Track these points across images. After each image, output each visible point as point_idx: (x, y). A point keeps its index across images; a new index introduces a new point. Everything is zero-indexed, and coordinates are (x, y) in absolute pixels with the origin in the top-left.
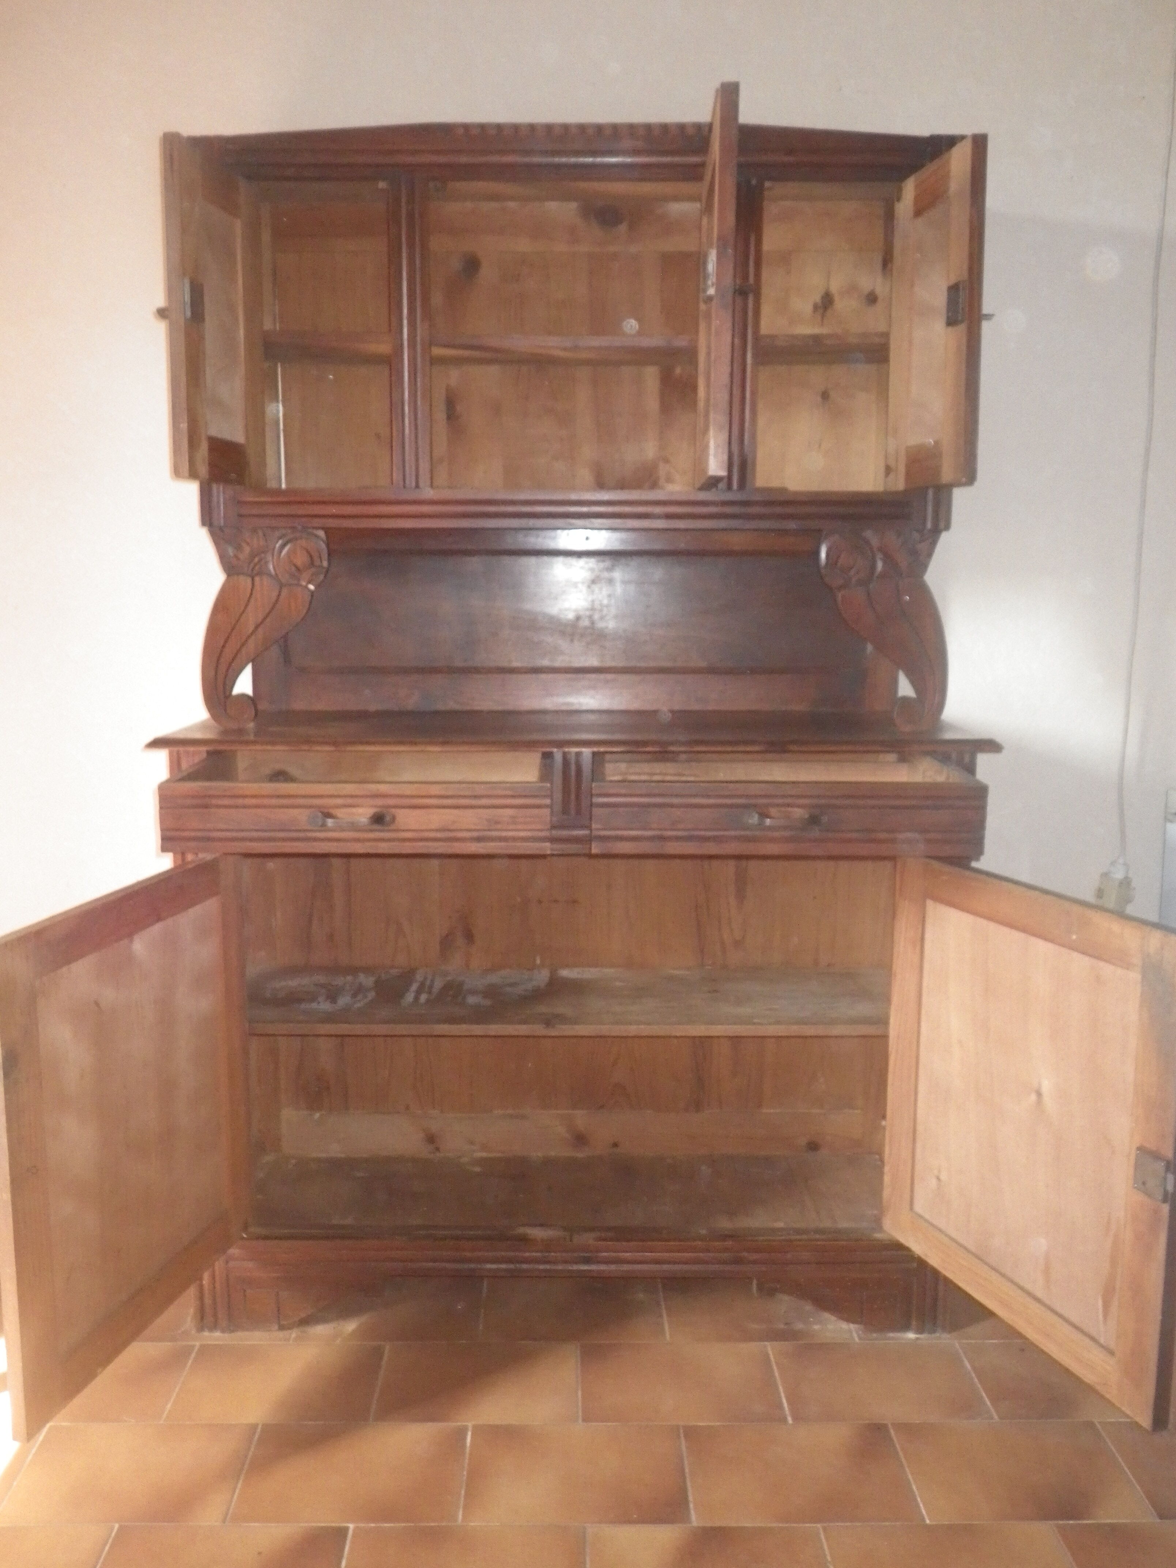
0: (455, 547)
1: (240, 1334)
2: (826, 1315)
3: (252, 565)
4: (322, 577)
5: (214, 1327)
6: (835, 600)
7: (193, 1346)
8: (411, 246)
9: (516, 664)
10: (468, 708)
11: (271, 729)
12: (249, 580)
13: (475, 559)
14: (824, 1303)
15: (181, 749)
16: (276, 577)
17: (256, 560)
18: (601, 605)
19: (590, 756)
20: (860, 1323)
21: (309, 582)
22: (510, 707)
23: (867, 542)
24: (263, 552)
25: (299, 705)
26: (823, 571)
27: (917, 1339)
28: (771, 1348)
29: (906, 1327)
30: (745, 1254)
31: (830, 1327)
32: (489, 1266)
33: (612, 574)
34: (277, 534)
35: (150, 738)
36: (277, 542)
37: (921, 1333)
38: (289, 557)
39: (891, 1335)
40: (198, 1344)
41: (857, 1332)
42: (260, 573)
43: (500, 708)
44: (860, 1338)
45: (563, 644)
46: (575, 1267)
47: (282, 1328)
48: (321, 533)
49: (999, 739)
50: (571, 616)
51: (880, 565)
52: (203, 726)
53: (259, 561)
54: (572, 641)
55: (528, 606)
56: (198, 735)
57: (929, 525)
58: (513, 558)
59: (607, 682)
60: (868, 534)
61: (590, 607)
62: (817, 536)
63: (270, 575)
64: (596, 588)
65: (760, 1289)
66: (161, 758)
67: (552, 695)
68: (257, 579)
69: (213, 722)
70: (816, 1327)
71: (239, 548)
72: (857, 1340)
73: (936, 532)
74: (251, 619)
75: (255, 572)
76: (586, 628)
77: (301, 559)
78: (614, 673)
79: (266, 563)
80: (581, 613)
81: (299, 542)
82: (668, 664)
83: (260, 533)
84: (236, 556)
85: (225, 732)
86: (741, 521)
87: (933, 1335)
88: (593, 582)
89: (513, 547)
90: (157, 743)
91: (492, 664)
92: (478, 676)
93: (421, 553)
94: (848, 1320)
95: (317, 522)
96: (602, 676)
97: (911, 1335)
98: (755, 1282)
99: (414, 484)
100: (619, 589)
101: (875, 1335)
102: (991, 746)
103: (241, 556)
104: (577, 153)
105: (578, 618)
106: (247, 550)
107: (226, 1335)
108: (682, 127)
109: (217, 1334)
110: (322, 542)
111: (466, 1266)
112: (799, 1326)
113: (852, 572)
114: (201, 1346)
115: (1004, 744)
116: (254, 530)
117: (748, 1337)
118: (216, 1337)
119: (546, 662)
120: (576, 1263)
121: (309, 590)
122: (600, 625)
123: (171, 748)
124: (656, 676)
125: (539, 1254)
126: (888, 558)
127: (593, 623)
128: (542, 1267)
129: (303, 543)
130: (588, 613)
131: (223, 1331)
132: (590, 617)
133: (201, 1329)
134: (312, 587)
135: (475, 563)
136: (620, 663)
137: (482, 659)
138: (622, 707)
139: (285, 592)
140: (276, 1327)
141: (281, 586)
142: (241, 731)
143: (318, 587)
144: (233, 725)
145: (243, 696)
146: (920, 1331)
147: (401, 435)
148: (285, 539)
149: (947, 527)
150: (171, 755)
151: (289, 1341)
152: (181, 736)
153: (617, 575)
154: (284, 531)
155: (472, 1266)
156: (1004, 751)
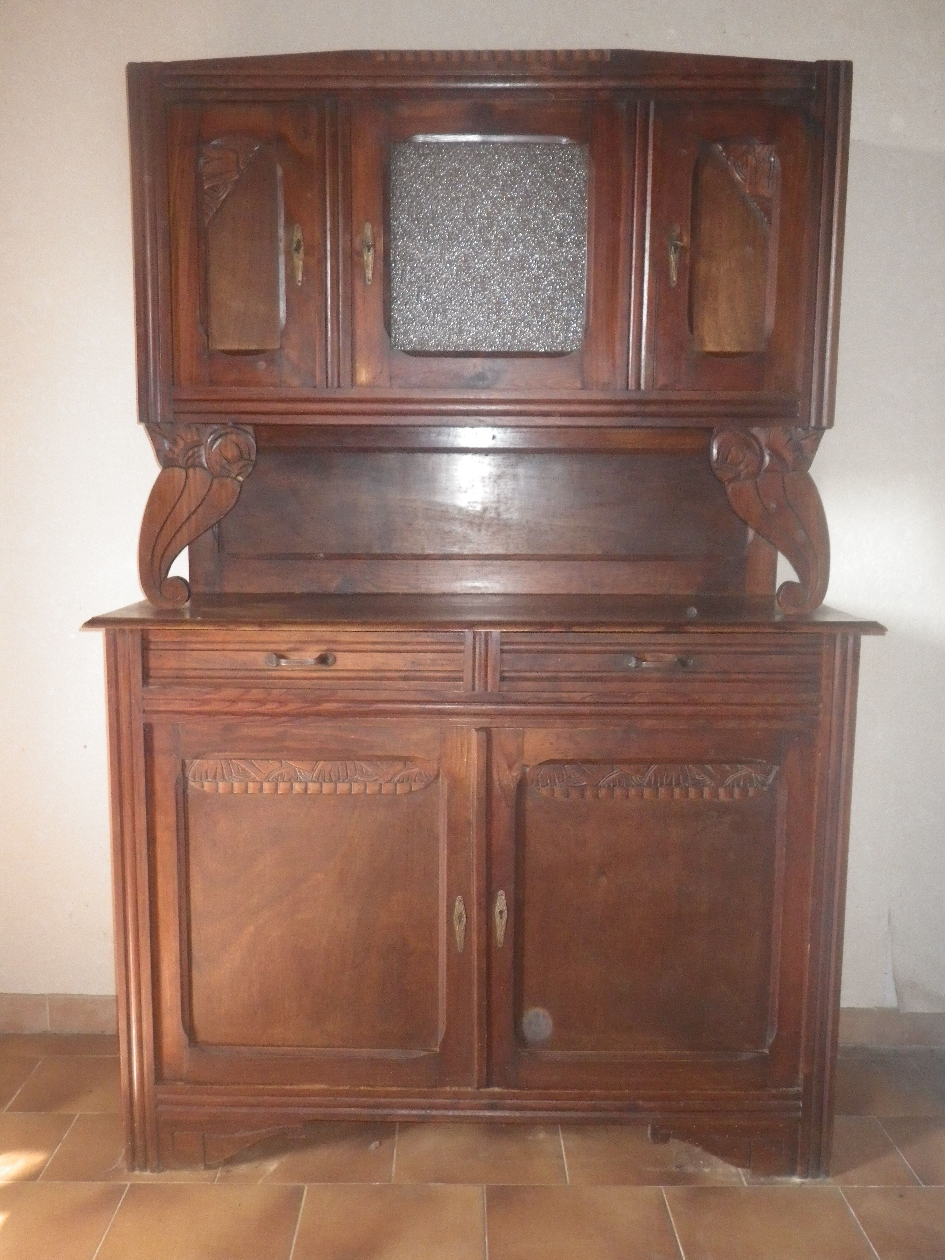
0: (373, 445)
1: (168, 1173)
2: (714, 1159)
3: (186, 458)
4: (250, 469)
5: (143, 1168)
6: (726, 494)
7: (126, 1185)
8: (334, 165)
9: (428, 551)
10: (386, 591)
11: (203, 609)
12: (184, 473)
13: (392, 456)
14: (713, 1148)
15: (117, 628)
16: (209, 470)
17: (191, 453)
18: (506, 498)
19: (499, 635)
20: (749, 1167)
21: (239, 475)
22: (423, 590)
23: (756, 439)
24: (195, 446)
25: (232, 587)
26: (715, 465)
27: (802, 1183)
28: (666, 1192)
29: (792, 1173)
30: (641, 1102)
31: (720, 1170)
32: (401, 1112)
33: (516, 470)
34: (209, 429)
35: (89, 618)
36: (209, 437)
37: (805, 1178)
38: (220, 450)
39: (778, 1179)
40: (129, 1184)
41: (745, 1176)
42: (193, 466)
43: (414, 591)
44: (748, 1184)
45: (472, 533)
46: (481, 1113)
47: (208, 1167)
48: (250, 429)
49: (881, 622)
50: (479, 508)
51: (767, 459)
52: (140, 606)
53: (194, 454)
54: (480, 531)
55: (439, 499)
56: (135, 615)
57: (813, 424)
58: (426, 455)
59: (511, 567)
60: (755, 431)
61: (496, 500)
62: (708, 432)
63: (202, 466)
64: (502, 482)
65: (655, 1134)
66: (98, 636)
67: (461, 580)
68: (191, 471)
69: (149, 603)
70: (707, 1170)
71: (174, 442)
72: (746, 1184)
73: (820, 430)
74: (184, 509)
75: (189, 464)
76: (492, 519)
77: (231, 452)
78: (518, 560)
79: (200, 457)
80: (488, 505)
81: (230, 436)
82: (568, 552)
83: (194, 429)
84: (171, 450)
85: (159, 612)
86: (639, 419)
87: (817, 1180)
88: (499, 477)
89: (426, 445)
90: (94, 623)
91: (406, 551)
92: (393, 562)
93: (343, 450)
94: (738, 1165)
95: (245, 418)
96: (506, 563)
97: (796, 1180)
98: (649, 1127)
99: (336, 384)
100: (522, 483)
101: (762, 1179)
102: (875, 628)
103: (176, 450)
104: (488, 79)
105: (485, 510)
106: (181, 443)
107: (155, 1174)
108: (586, 53)
109: (148, 1173)
110: (250, 437)
111: (380, 1112)
112: (690, 1169)
113: (742, 467)
114: (132, 1185)
115: (887, 626)
116: (189, 426)
117: (644, 1180)
118: (145, 1177)
119: (456, 550)
120: (482, 1109)
121: (239, 481)
122: (505, 516)
123: (108, 627)
124: (554, 563)
125: (449, 1101)
126: (775, 454)
127: (499, 514)
128: (450, 1113)
129: (233, 437)
130: (494, 505)
131: (153, 1171)
132: (497, 508)
133: (132, 1169)
134: (240, 478)
135: (392, 459)
136: (524, 551)
137: (396, 547)
138: (526, 590)
139: (216, 482)
140: (202, 1167)
141: (214, 477)
142: (177, 612)
143: (246, 478)
144: (167, 606)
145: (179, 579)
146: (804, 1175)
147: (324, 340)
148: (218, 435)
149: (831, 424)
150: (107, 633)
151: (214, 1181)
152: (118, 616)
153: (521, 471)
154: (216, 427)
155: (386, 1111)
156: (887, 633)
